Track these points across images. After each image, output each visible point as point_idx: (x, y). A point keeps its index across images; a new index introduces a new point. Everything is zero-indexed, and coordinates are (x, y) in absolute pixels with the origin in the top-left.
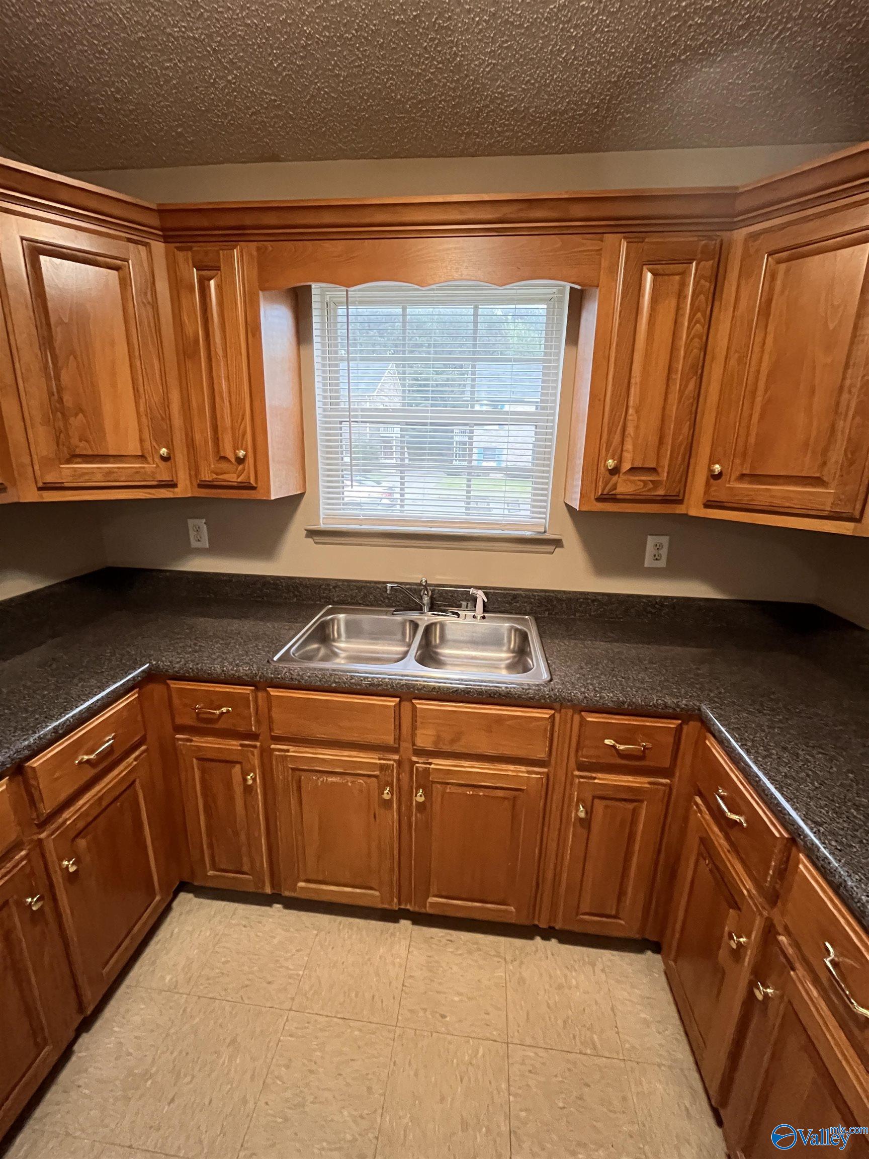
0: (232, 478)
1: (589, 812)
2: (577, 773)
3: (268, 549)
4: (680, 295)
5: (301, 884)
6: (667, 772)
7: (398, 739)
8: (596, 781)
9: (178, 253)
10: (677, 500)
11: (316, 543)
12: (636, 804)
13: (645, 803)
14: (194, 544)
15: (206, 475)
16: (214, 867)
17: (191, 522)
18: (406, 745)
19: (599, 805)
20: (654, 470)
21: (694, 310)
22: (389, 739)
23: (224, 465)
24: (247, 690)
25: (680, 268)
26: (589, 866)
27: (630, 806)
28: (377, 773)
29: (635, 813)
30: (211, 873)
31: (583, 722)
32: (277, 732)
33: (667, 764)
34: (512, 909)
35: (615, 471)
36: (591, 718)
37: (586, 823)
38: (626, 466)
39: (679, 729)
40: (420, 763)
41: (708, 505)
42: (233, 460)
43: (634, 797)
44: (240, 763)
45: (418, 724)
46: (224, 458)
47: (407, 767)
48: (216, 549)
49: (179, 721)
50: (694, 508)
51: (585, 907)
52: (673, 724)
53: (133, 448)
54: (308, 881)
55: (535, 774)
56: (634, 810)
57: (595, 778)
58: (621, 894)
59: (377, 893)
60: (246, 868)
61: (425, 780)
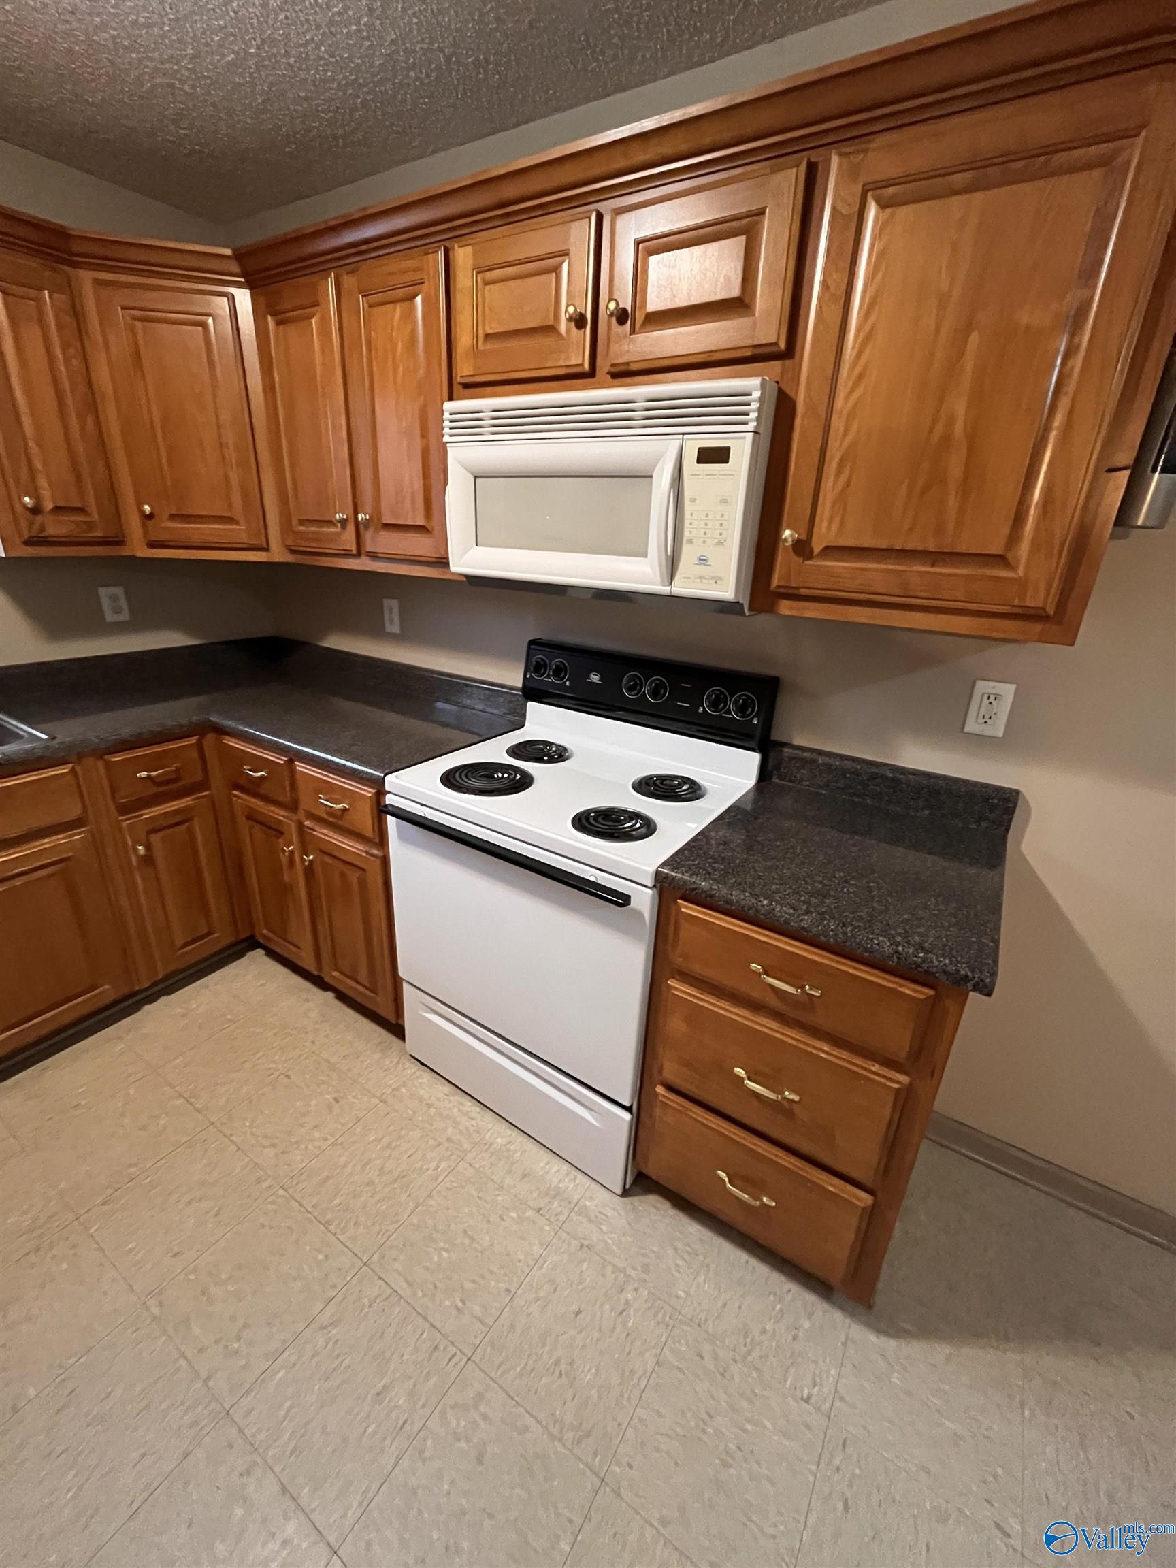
1: (148, 847)
2: (120, 818)
6: (203, 785)
8: (144, 817)
10: (118, 541)
12: (187, 825)
13: (195, 819)
19: (155, 839)
20: (82, 510)
27: (184, 827)
29: (191, 833)
31: (109, 766)
33: (199, 777)
34: (107, 987)
35: (36, 510)
36: (116, 759)
37: (148, 860)
38: (49, 505)
39: (199, 745)
41: (152, 545)
43: (184, 818)
50: (139, 549)
51: (179, 942)
52: (193, 740)
55: (75, 836)
56: (188, 829)
57: (142, 815)
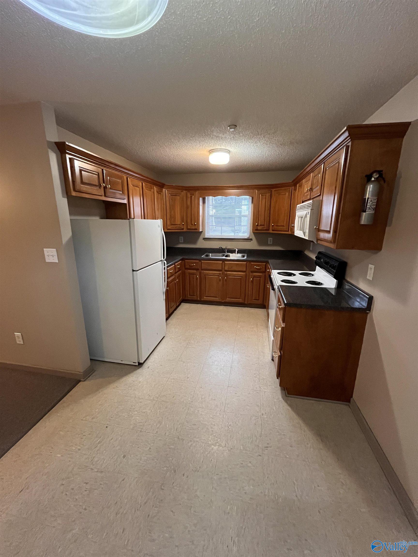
0: (194, 228)
1: (253, 279)
2: (250, 273)
3: (195, 242)
4: (266, 198)
5: (205, 297)
7: (222, 268)
8: (254, 274)
9: (188, 193)
10: (268, 230)
11: (205, 241)
14: (180, 241)
15: (189, 228)
16: (190, 295)
17: (180, 237)
18: (223, 270)
20: (264, 225)
21: (268, 200)
22: (220, 268)
23: (192, 226)
24: (198, 261)
25: (265, 194)
26: (254, 291)
28: (218, 275)
30: (189, 296)
32: (203, 268)
34: (241, 300)
35: (257, 225)
36: (252, 263)
37: (252, 282)
38: (259, 225)
40: (226, 273)
41: (273, 230)
42: (194, 224)
43: (260, 277)
44: (196, 274)
45: (225, 265)
46: (192, 225)
47: (223, 273)
48: (184, 243)
49: (186, 267)
50: (271, 231)
51: (253, 299)
53: (179, 223)
54: (206, 297)
55: (244, 273)
56: (260, 279)
58: (259, 295)
59: (218, 298)
60: (195, 295)
61: (226, 275)
